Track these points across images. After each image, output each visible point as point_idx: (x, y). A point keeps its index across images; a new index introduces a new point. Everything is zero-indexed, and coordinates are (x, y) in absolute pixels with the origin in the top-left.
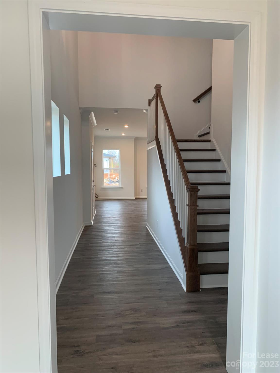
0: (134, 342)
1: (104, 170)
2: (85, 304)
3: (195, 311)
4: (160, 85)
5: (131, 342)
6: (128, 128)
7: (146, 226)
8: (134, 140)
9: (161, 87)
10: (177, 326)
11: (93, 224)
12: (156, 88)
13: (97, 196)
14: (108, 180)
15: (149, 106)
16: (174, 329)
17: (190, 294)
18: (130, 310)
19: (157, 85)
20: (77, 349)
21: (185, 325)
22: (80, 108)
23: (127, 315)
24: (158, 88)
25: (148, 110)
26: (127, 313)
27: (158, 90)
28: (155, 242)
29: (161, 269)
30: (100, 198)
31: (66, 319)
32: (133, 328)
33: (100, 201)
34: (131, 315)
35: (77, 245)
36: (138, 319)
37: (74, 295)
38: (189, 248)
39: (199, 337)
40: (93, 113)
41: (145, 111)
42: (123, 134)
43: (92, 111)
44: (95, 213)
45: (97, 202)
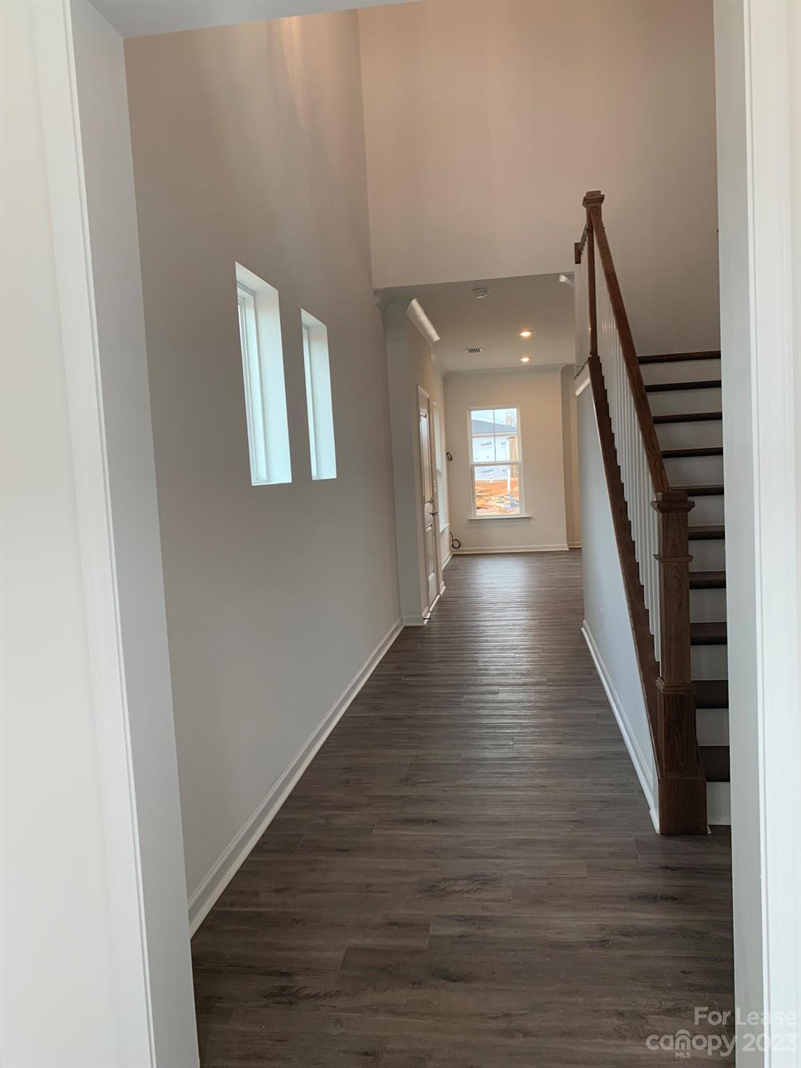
0: (453, 981)
1: (476, 468)
2: (343, 851)
3: (674, 899)
4: (600, 192)
5: (443, 979)
6: (531, 338)
7: (583, 629)
8: (559, 374)
9: (603, 199)
10: (602, 943)
11: (428, 622)
12: (587, 203)
13: (456, 545)
14: (507, 500)
15: (576, 263)
16: (591, 951)
17: (673, 843)
18: (467, 878)
19: (588, 192)
20: (283, 982)
21: (629, 940)
22: (375, 292)
23: (453, 892)
24: (593, 202)
25: (575, 275)
26: (454, 888)
27: (592, 208)
28: (598, 676)
29: (594, 759)
30: (465, 549)
31: (278, 891)
32: (462, 936)
33: (464, 558)
34: (466, 895)
35: (369, 680)
36: (485, 908)
37: (322, 822)
38: (664, 695)
39: (669, 985)
40: (414, 302)
41: (563, 279)
42: (525, 360)
43: (414, 298)
44: (441, 593)
45: (457, 559)
